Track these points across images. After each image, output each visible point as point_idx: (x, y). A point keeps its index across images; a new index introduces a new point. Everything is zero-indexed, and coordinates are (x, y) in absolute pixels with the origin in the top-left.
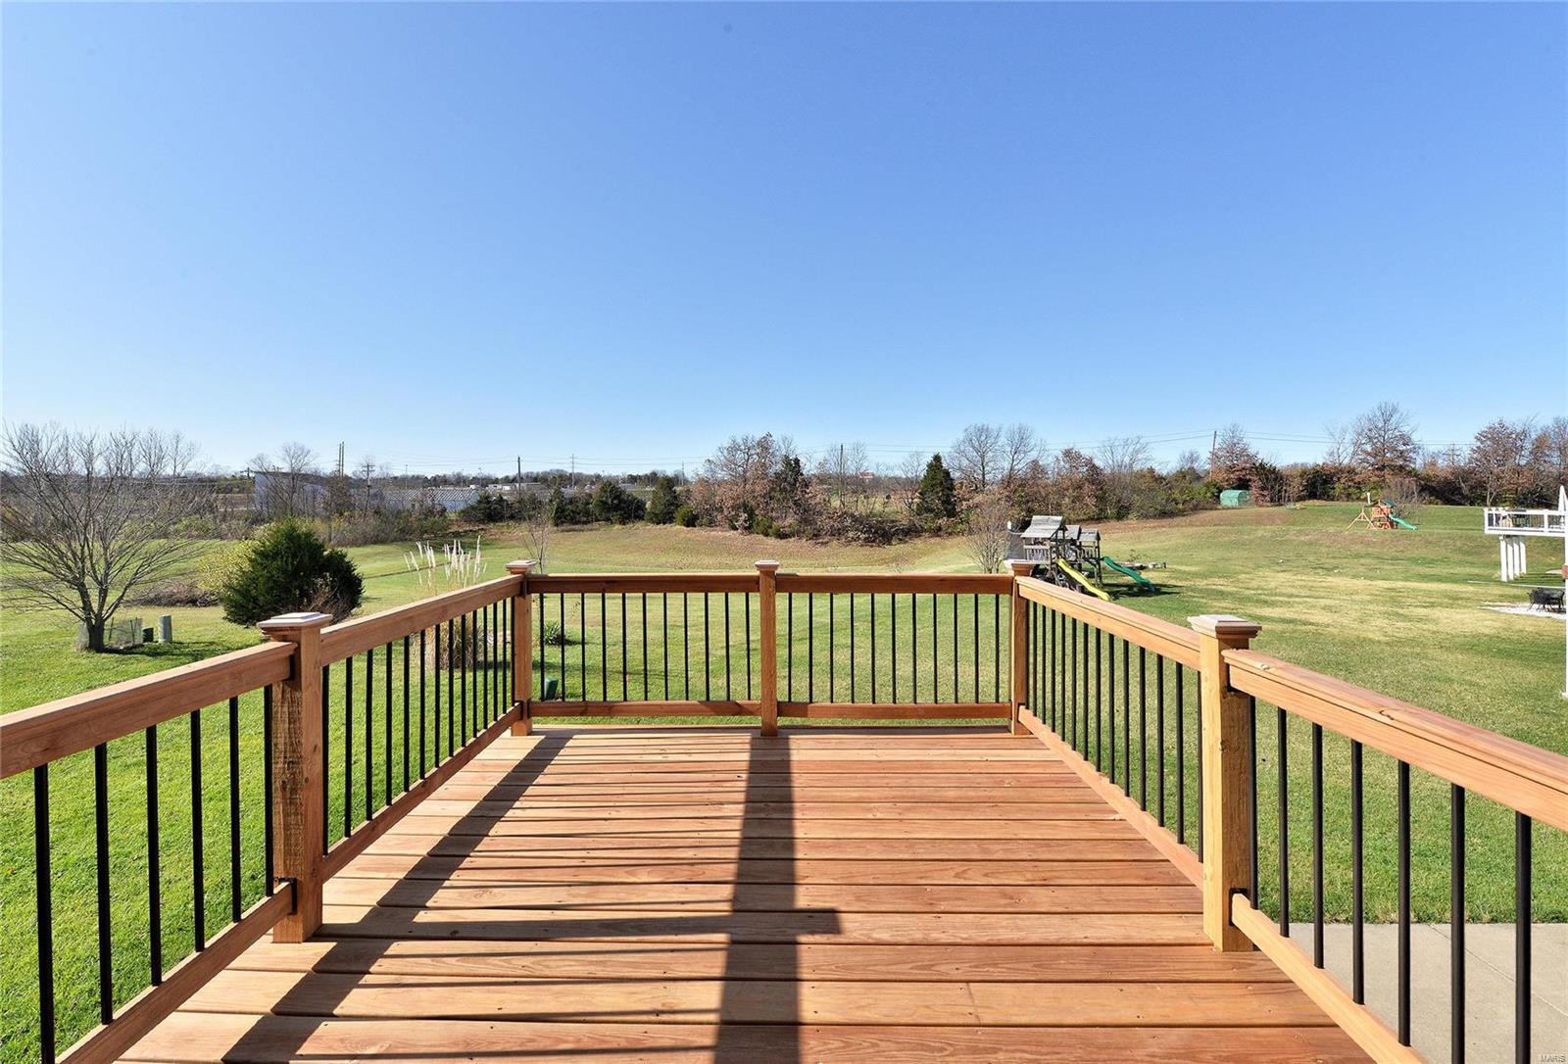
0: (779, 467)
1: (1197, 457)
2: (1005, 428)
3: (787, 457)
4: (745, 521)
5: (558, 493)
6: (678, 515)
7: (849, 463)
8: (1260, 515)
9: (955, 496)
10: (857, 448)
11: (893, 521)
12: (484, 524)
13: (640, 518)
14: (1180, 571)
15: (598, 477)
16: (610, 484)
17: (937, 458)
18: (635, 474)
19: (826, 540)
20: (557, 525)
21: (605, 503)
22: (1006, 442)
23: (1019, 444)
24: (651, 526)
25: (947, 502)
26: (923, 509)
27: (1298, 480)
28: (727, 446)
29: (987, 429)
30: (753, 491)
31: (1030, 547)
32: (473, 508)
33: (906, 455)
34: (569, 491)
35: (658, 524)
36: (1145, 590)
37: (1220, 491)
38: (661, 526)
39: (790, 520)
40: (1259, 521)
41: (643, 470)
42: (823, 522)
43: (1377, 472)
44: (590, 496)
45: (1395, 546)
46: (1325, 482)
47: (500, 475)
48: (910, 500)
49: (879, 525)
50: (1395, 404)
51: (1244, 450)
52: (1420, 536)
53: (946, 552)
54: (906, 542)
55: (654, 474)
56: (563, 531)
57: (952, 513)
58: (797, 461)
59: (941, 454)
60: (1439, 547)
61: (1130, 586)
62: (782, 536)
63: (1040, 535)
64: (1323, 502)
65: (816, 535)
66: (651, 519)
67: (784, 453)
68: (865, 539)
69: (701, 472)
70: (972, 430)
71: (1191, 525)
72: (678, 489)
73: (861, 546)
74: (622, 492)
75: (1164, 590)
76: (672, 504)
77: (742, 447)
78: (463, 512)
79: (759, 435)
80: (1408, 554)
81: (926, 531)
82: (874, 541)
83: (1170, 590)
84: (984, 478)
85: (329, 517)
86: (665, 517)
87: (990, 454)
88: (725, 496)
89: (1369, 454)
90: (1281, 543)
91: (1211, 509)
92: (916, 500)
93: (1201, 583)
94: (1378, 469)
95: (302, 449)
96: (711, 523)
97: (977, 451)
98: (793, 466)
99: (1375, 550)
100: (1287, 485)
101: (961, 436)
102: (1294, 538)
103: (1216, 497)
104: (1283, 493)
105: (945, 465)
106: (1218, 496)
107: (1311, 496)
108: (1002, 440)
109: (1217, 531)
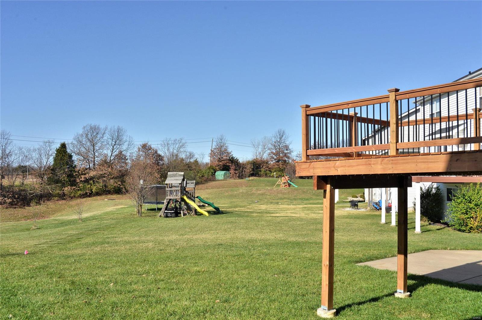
2: (109, 128)
9: (76, 172)
11: (30, 190)
17: (63, 146)
22: (109, 137)
23: (118, 138)
25: (70, 176)
27: (249, 166)
29: (98, 128)
31: (169, 189)
33: (42, 144)
36: (218, 212)
37: (215, 172)
40: (236, 186)
43: (277, 163)
46: (258, 167)
49: (20, 192)
50: (284, 130)
51: (226, 150)
52: (300, 189)
54: (40, 204)
57: (73, 183)
59: (66, 142)
60: (308, 193)
63: (173, 182)
64: (257, 178)
70: (88, 128)
80: (299, 197)
81: (55, 196)
82: (16, 204)
84: (95, 160)
87: (99, 144)
89: (274, 154)
90: (251, 195)
93: (236, 209)
97: (91, 142)
99: (287, 196)
100: (245, 168)
101: (81, 132)
102: (255, 192)
103: (213, 174)
104: (243, 172)
105: (68, 151)
106: (214, 174)
107: (252, 175)
108: (107, 137)
109: (222, 190)
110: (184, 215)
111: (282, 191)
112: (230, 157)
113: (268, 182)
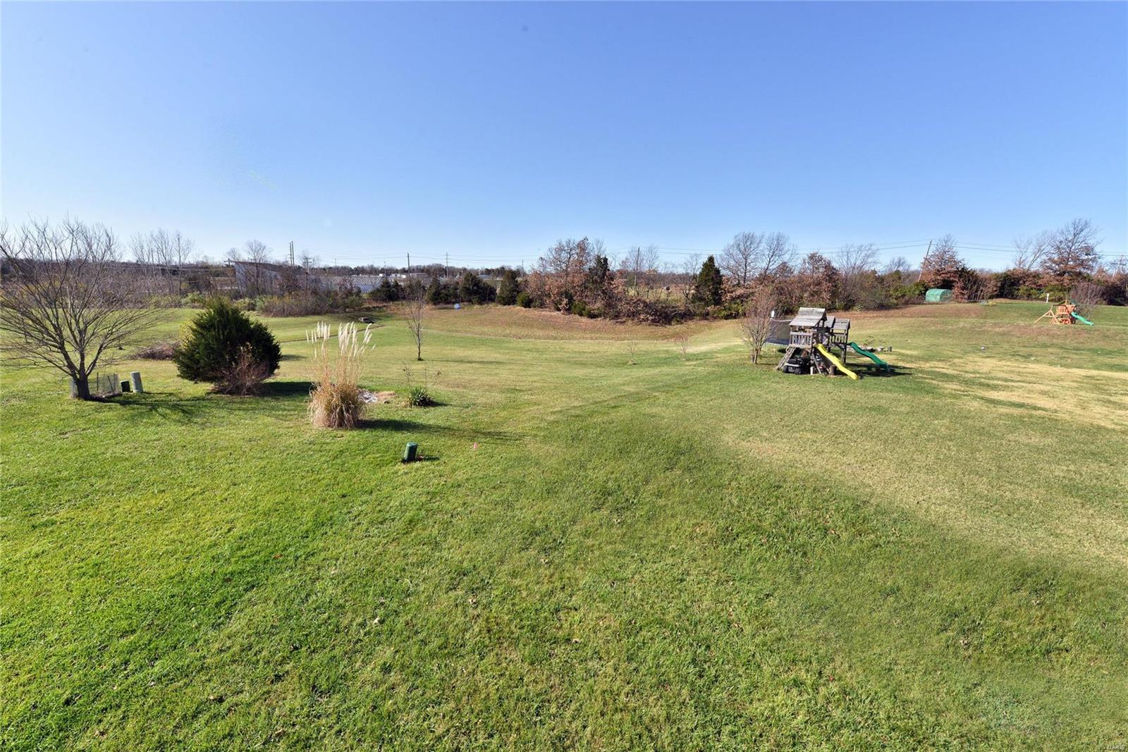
0: (593, 264)
1: (904, 262)
2: (767, 235)
3: (599, 257)
4: (566, 304)
5: (436, 281)
6: (519, 299)
7: (644, 261)
8: (958, 310)
9: (722, 289)
10: (651, 250)
11: (673, 307)
12: (386, 302)
13: (492, 300)
14: (903, 355)
15: (465, 270)
16: (471, 275)
17: (711, 259)
18: (489, 268)
19: (624, 320)
20: (435, 304)
21: (468, 289)
22: (766, 247)
23: (777, 248)
24: (500, 307)
25: (715, 293)
26: (698, 298)
27: (992, 282)
28: (554, 247)
29: (753, 236)
30: (573, 282)
31: (795, 333)
32: (378, 290)
33: (688, 257)
34: (444, 280)
35: (505, 305)
36: (883, 370)
37: (927, 290)
38: (507, 307)
39: (598, 305)
40: (958, 314)
41: (495, 265)
42: (623, 307)
43: (1057, 278)
44: (457, 283)
45: (1077, 339)
46: (1013, 284)
47: (399, 267)
48: (687, 292)
49: (663, 310)
50: (1088, 220)
51: (952, 257)
52: (1098, 330)
53: (711, 331)
54: (681, 323)
55: (503, 268)
56: (440, 309)
57: (718, 302)
58: (606, 260)
59: (714, 256)
60: (1116, 340)
61: (869, 366)
62: (592, 316)
63: (803, 324)
64: (1008, 301)
65: (616, 316)
66: (500, 301)
67: (596, 253)
68: (652, 320)
69: (536, 267)
70: (741, 237)
71: (903, 316)
72: (519, 279)
73: (649, 325)
74: (480, 281)
75: (897, 370)
76: (515, 291)
77: (566, 248)
78: (372, 293)
79: (578, 239)
80: (1088, 346)
81: (697, 315)
82: (658, 322)
83: (902, 371)
84: (745, 275)
85: (282, 295)
86: (509, 300)
87: (752, 257)
88: (552, 286)
89: (1055, 262)
90: (979, 333)
91: (919, 304)
92: (693, 291)
93: (927, 366)
94: (1058, 275)
95: (260, 245)
96: (542, 306)
97: (743, 254)
98: (603, 263)
99: (1060, 341)
100: (984, 286)
101: (732, 242)
102: (990, 329)
103: (923, 294)
104: (979, 293)
105: (716, 265)
106: (925, 294)
107: (1000, 295)
108: (763, 246)
109: (925, 322)
110: (816, 372)
111: (1051, 332)
112: (958, 269)
113: (1028, 309)
